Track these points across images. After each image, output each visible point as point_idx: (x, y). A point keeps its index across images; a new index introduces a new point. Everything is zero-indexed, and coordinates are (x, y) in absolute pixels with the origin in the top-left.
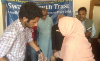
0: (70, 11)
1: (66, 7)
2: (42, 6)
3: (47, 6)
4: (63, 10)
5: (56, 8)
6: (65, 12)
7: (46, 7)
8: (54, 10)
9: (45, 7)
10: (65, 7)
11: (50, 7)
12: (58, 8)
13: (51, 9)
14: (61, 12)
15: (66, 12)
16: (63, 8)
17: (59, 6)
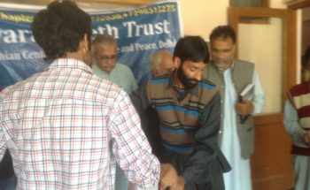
0: (172, 41)
3: (101, 29)
4: (153, 39)
5: (130, 35)
6: (158, 45)
7: (98, 31)
8: (124, 40)
10: (158, 31)
11: (113, 31)
12: (138, 34)
13: (116, 36)
14: (147, 47)
15: (162, 44)
16: (152, 33)
17: (138, 27)
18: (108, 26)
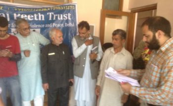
0: (72, 23)
1: (66, 17)
2: (27, 15)
3: (35, 15)
4: (62, 22)
5: (50, 19)
6: (64, 25)
8: (47, 21)
9: (32, 16)
11: (42, 17)
12: (54, 19)
13: (43, 19)
14: (59, 25)
15: (66, 25)
16: (62, 19)
17: (55, 15)
18: (39, 14)
